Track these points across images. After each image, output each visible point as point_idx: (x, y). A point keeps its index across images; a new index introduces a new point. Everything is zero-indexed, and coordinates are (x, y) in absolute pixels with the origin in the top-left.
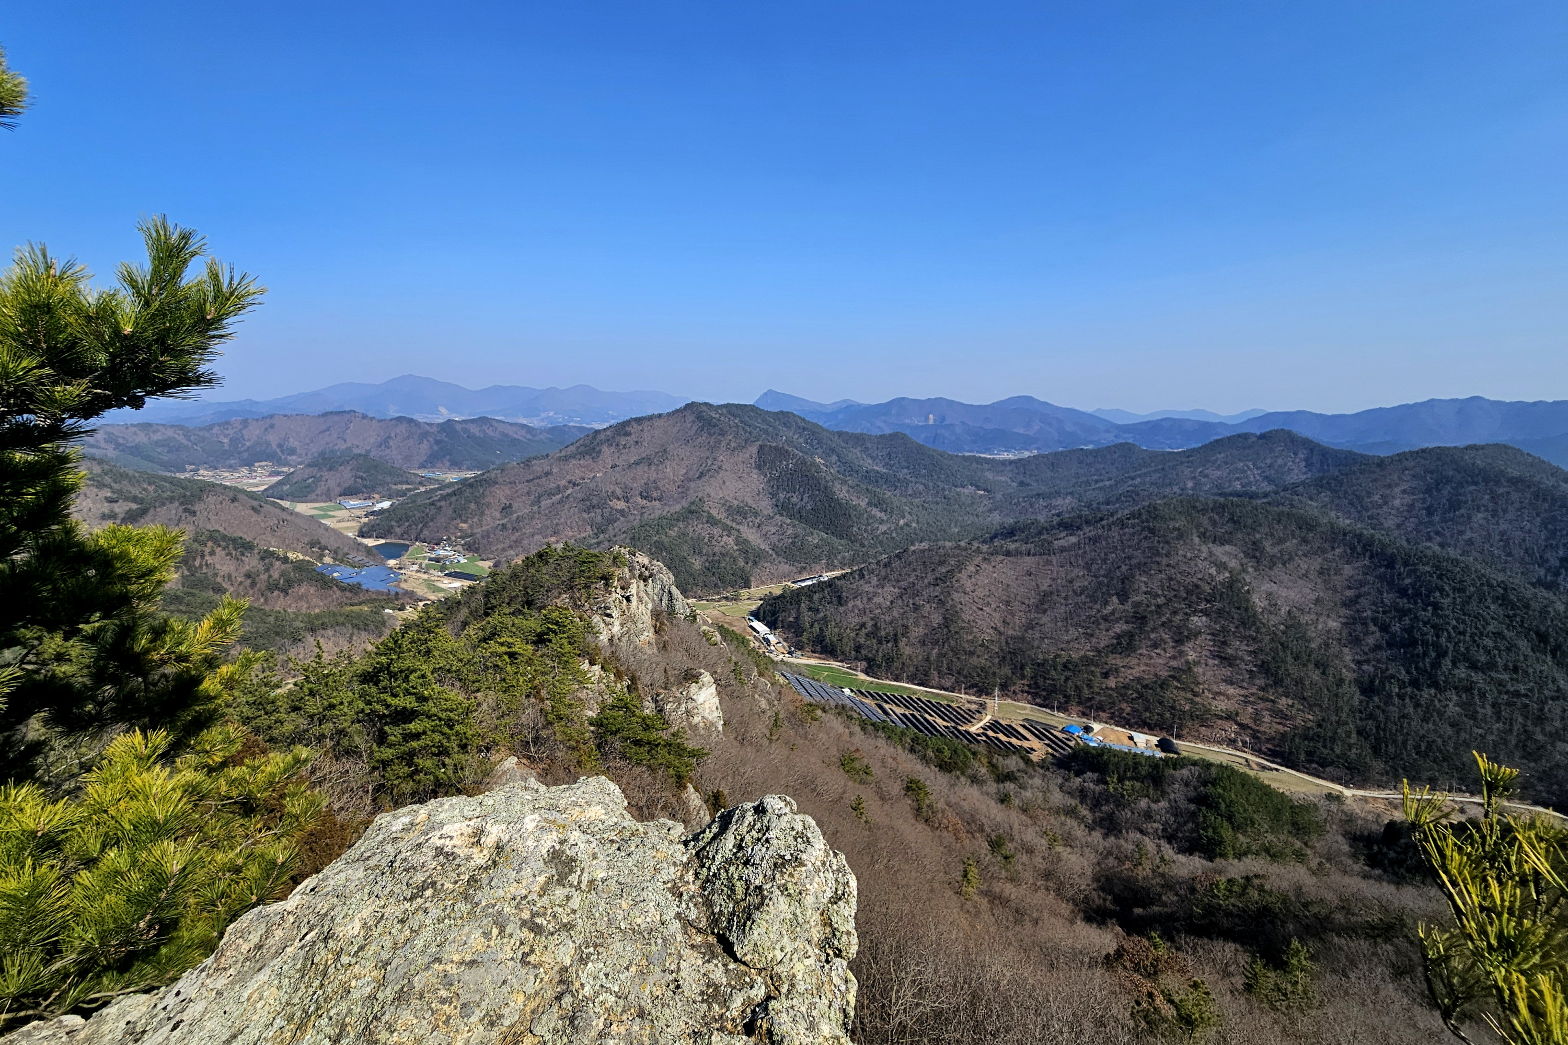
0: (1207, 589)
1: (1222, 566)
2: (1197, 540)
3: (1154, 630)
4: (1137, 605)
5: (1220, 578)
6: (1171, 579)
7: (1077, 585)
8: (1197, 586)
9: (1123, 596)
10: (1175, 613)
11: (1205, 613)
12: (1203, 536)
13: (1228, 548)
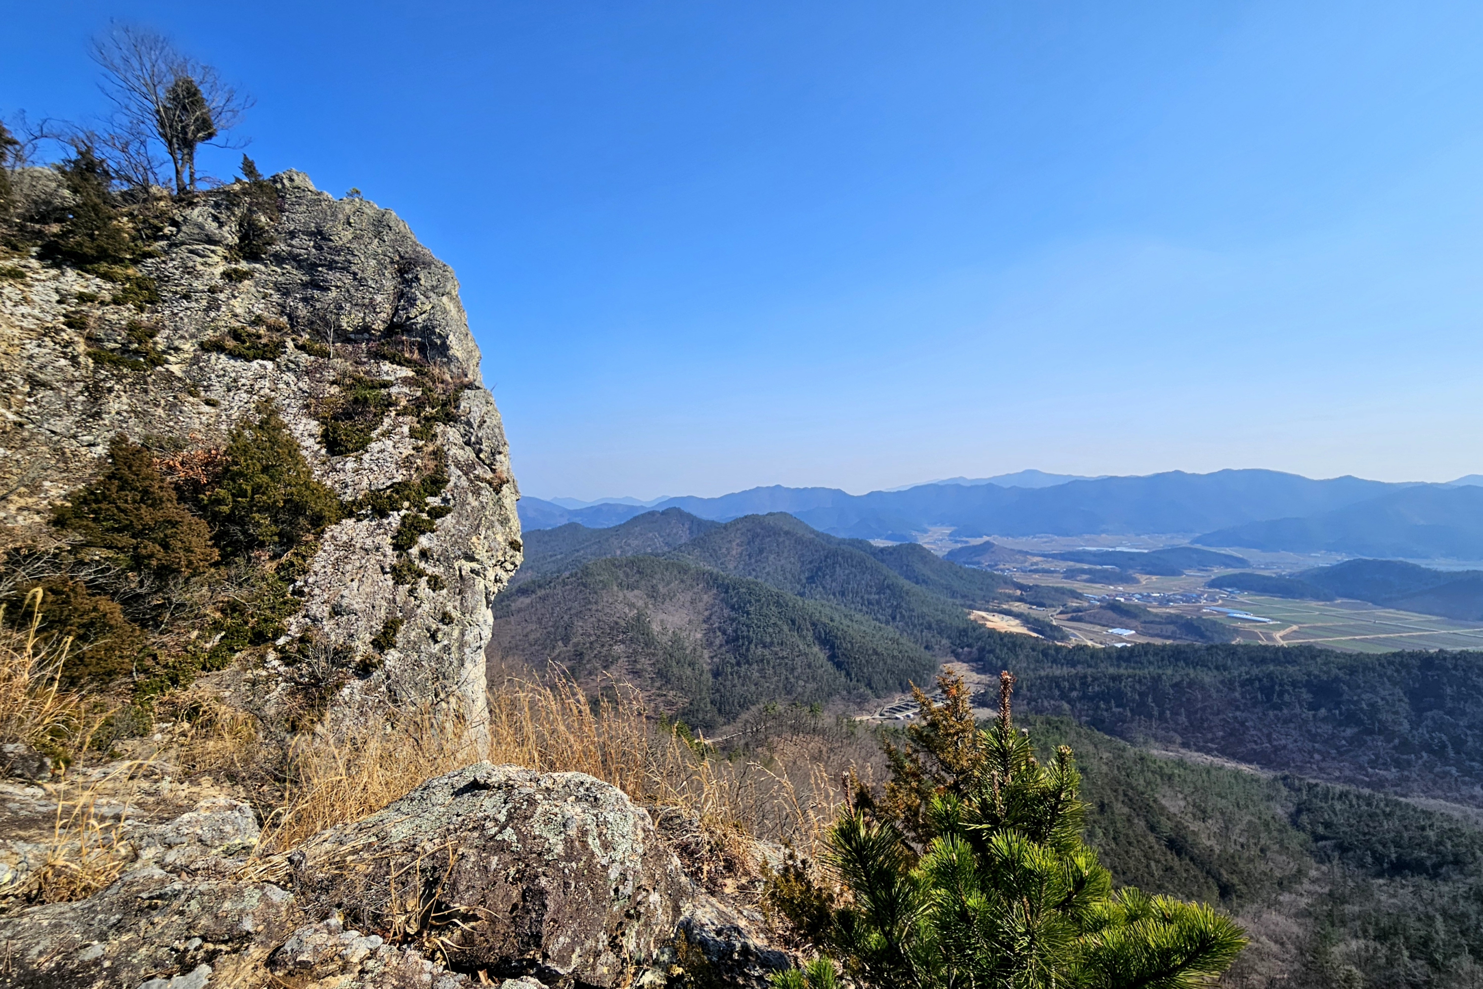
0: (623, 623)
1: (632, 606)
2: (615, 588)
3: (589, 661)
4: (576, 645)
5: (631, 614)
6: (599, 621)
7: (532, 637)
8: (617, 623)
9: (566, 640)
10: (603, 646)
11: (623, 642)
12: (620, 585)
13: (636, 592)
